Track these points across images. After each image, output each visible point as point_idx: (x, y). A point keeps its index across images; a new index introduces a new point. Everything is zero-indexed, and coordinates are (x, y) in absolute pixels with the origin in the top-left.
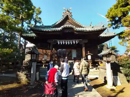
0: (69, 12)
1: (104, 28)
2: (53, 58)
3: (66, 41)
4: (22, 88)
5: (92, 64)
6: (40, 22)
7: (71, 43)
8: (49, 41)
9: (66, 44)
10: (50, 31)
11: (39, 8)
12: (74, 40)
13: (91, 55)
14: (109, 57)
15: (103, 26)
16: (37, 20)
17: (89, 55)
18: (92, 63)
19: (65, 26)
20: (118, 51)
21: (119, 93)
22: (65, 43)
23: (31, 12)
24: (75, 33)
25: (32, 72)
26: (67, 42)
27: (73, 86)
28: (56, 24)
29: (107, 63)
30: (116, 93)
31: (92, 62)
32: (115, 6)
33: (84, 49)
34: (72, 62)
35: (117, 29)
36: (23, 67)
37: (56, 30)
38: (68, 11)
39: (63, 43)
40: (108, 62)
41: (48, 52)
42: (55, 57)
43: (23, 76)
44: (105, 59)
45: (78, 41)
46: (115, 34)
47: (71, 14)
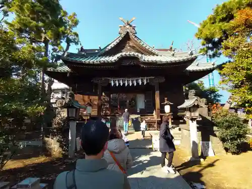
0: (131, 26)
1: (193, 56)
2: (103, 111)
3: (125, 80)
4: (56, 163)
5: (172, 121)
6: (76, 41)
7: (135, 84)
8: (95, 81)
9: (126, 85)
10: (96, 63)
11: (75, 15)
12: (140, 78)
13: (169, 104)
14: (194, 111)
15: (192, 54)
16: (71, 37)
17: (166, 104)
18: (172, 119)
19: (123, 54)
20: (221, 96)
21: (206, 167)
22: (124, 84)
23: (62, 29)
24: (142, 66)
25: (70, 138)
26: (128, 82)
27: (136, 159)
28: (107, 50)
29: (190, 121)
30: (202, 168)
31: (172, 117)
32: (210, 19)
33: (157, 93)
34: (137, 119)
35: (216, 58)
36: (54, 129)
37: (106, 62)
38: (128, 24)
39: (119, 84)
40: (192, 119)
41: (94, 100)
42: (107, 108)
43: (54, 144)
44: (188, 114)
45: (147, 80)
46: (215, 66)
47: (134, 29)
